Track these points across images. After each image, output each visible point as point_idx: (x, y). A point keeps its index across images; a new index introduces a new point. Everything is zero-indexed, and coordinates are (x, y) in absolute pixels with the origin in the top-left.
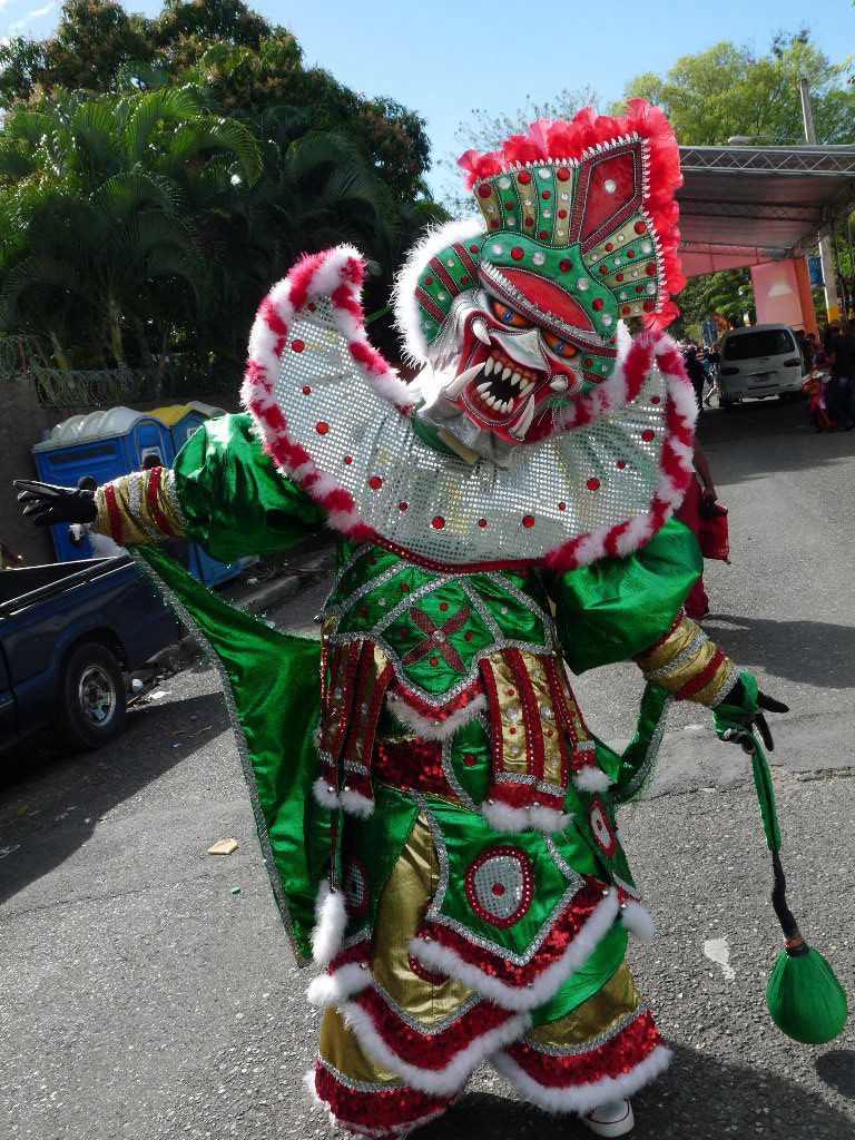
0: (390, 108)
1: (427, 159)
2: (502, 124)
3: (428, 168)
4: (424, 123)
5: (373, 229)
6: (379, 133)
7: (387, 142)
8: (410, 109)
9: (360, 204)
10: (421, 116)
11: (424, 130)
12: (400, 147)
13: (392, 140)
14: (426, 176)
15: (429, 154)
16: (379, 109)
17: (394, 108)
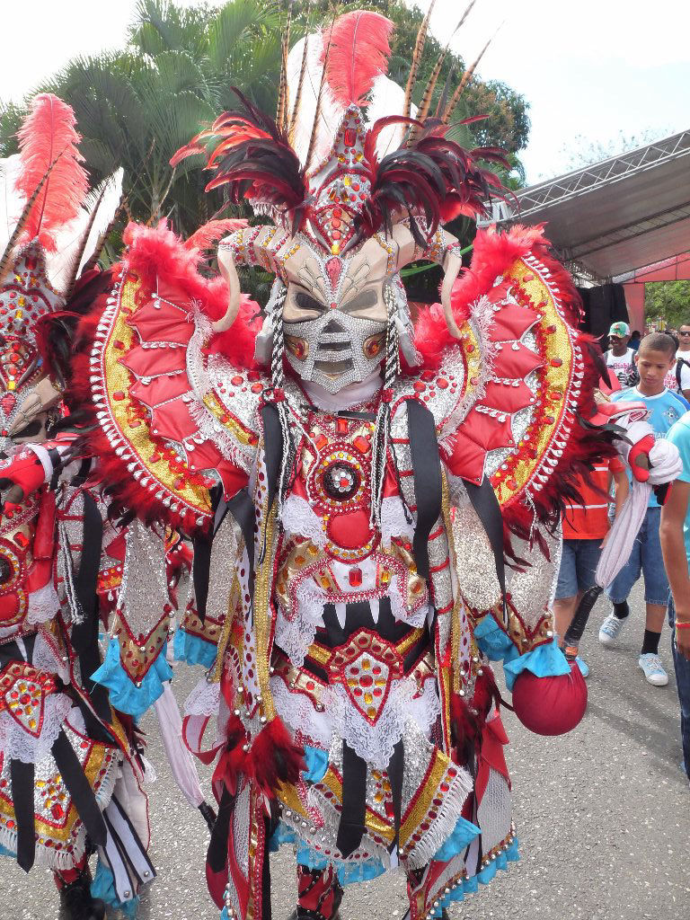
0: (502, 91)
1: (525, 139)
2: (596, 148)
3: (525, 146)
4: (527, 106)
6: (484, 105)
7: (491, 114)
8: (518, 93)
10: (526, 100)
11: (527, 112)
12: (502, 121)
13: (496, 114)
14: (520, 155)
15: (528, 135)
16: (490, 91)
17: (505, 91)
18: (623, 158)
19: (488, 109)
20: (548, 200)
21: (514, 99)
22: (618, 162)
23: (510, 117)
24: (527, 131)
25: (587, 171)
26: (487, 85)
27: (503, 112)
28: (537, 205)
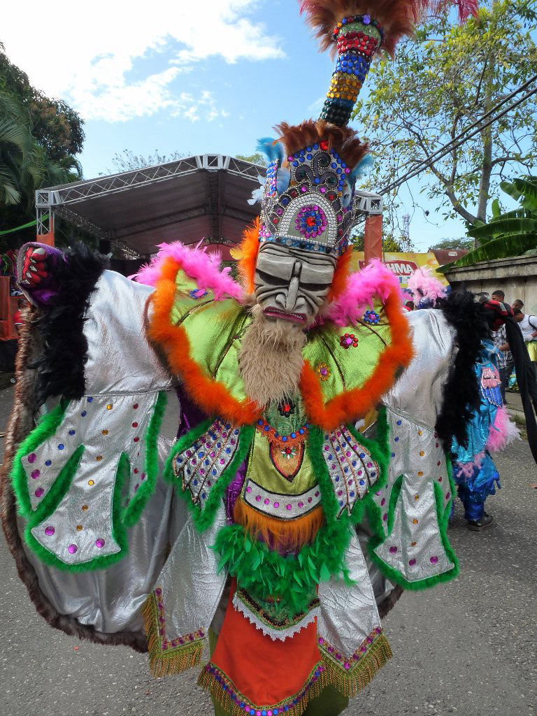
0: (62, 106)
1: (81, 146)
2: (139, 161)
3: (80, 151)
4: (82, 122)
5: (19, 166)
6: (47, 115)
7: (51, 123)
8: (75, 110)
9: (13, 148)
10: (81, 116)
11: (82, 126)
12: (62, 130)
13: (56, 124)
14: (77, 157)
15: (83, 144)
16: (51, 106)
17: (64, 108)
18: (143, 171)
19: (49, 119)
20: (91, 193)
21: (71, 114)
22: (139, 174)
23: (68, 127)
24: (82, 140)
25: (119, 177)
26: (51, 100)
27: (62, 123)
28: (83, 196)
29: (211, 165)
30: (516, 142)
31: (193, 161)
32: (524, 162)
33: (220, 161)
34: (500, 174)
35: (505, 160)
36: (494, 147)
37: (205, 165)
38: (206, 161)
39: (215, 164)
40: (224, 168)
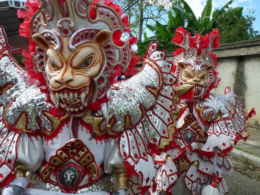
29: (16, 6)
30: (151, 12)
31: (6, 3)
32: (154, 19)
33: (21, 5)
34: (146, 24)
35: (148, 18)
36: (144, 13)
37: (13, 6)
38: (13, 3)
39: (19, 5)
40: (24, 7)
